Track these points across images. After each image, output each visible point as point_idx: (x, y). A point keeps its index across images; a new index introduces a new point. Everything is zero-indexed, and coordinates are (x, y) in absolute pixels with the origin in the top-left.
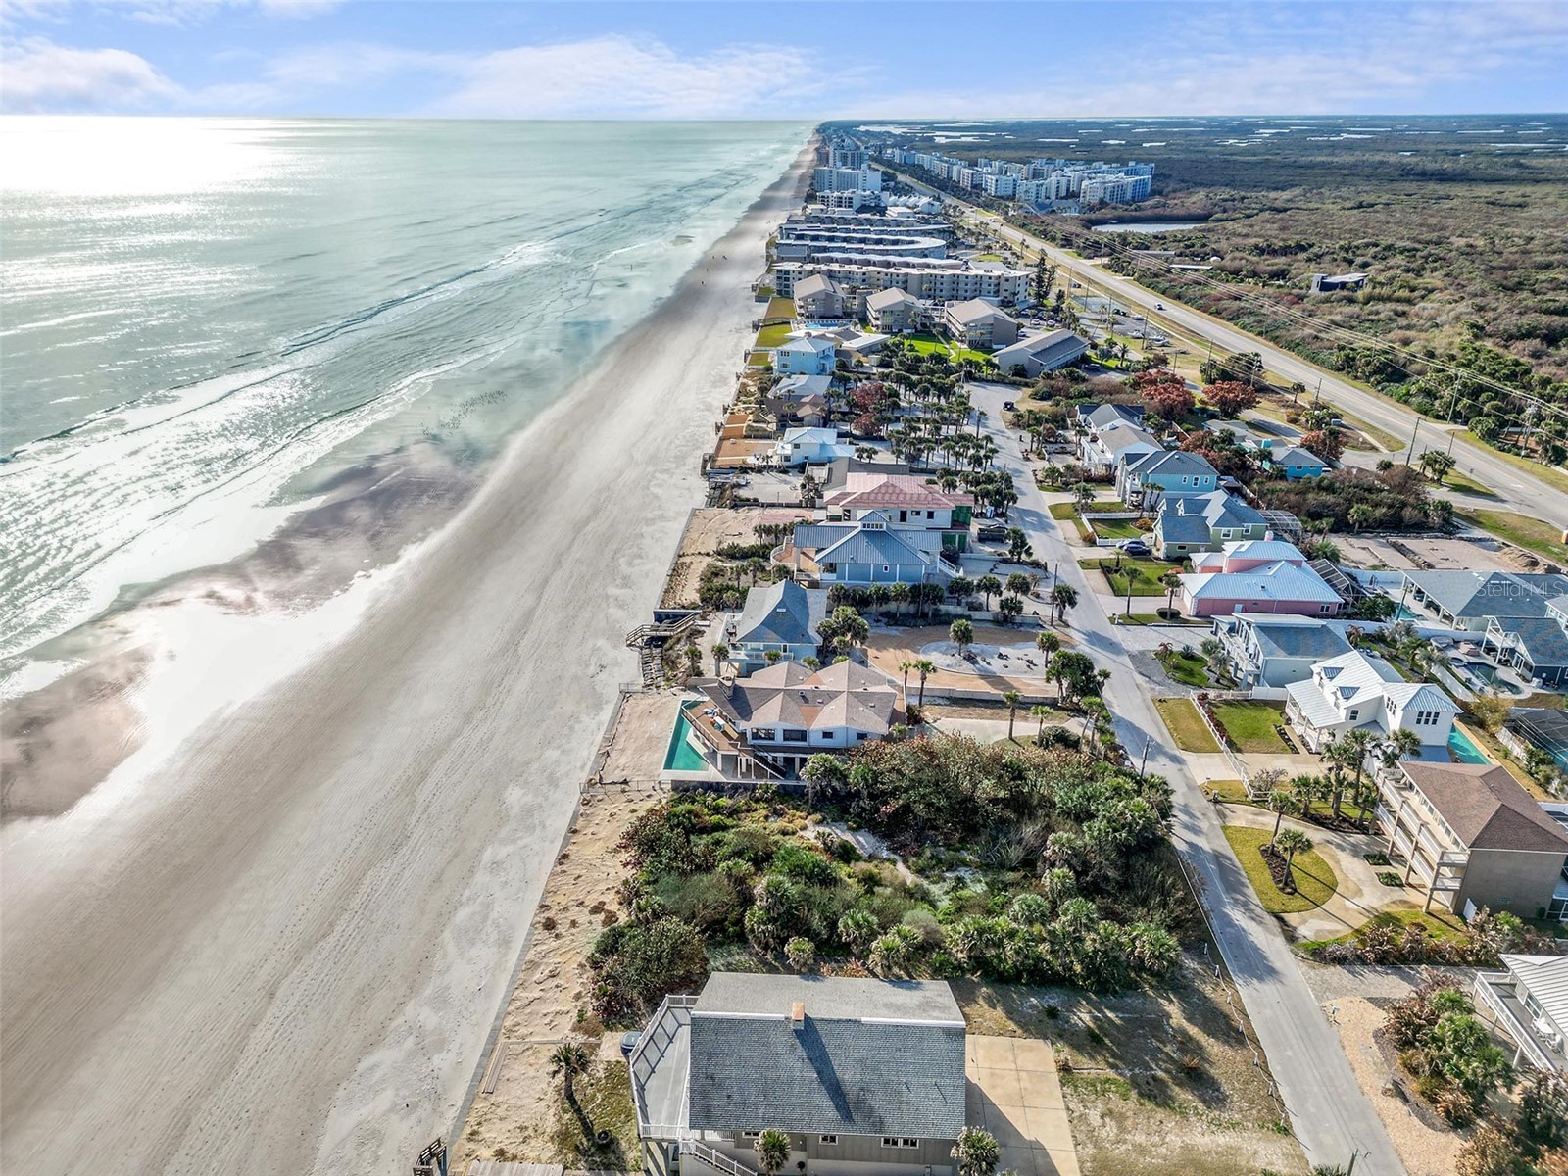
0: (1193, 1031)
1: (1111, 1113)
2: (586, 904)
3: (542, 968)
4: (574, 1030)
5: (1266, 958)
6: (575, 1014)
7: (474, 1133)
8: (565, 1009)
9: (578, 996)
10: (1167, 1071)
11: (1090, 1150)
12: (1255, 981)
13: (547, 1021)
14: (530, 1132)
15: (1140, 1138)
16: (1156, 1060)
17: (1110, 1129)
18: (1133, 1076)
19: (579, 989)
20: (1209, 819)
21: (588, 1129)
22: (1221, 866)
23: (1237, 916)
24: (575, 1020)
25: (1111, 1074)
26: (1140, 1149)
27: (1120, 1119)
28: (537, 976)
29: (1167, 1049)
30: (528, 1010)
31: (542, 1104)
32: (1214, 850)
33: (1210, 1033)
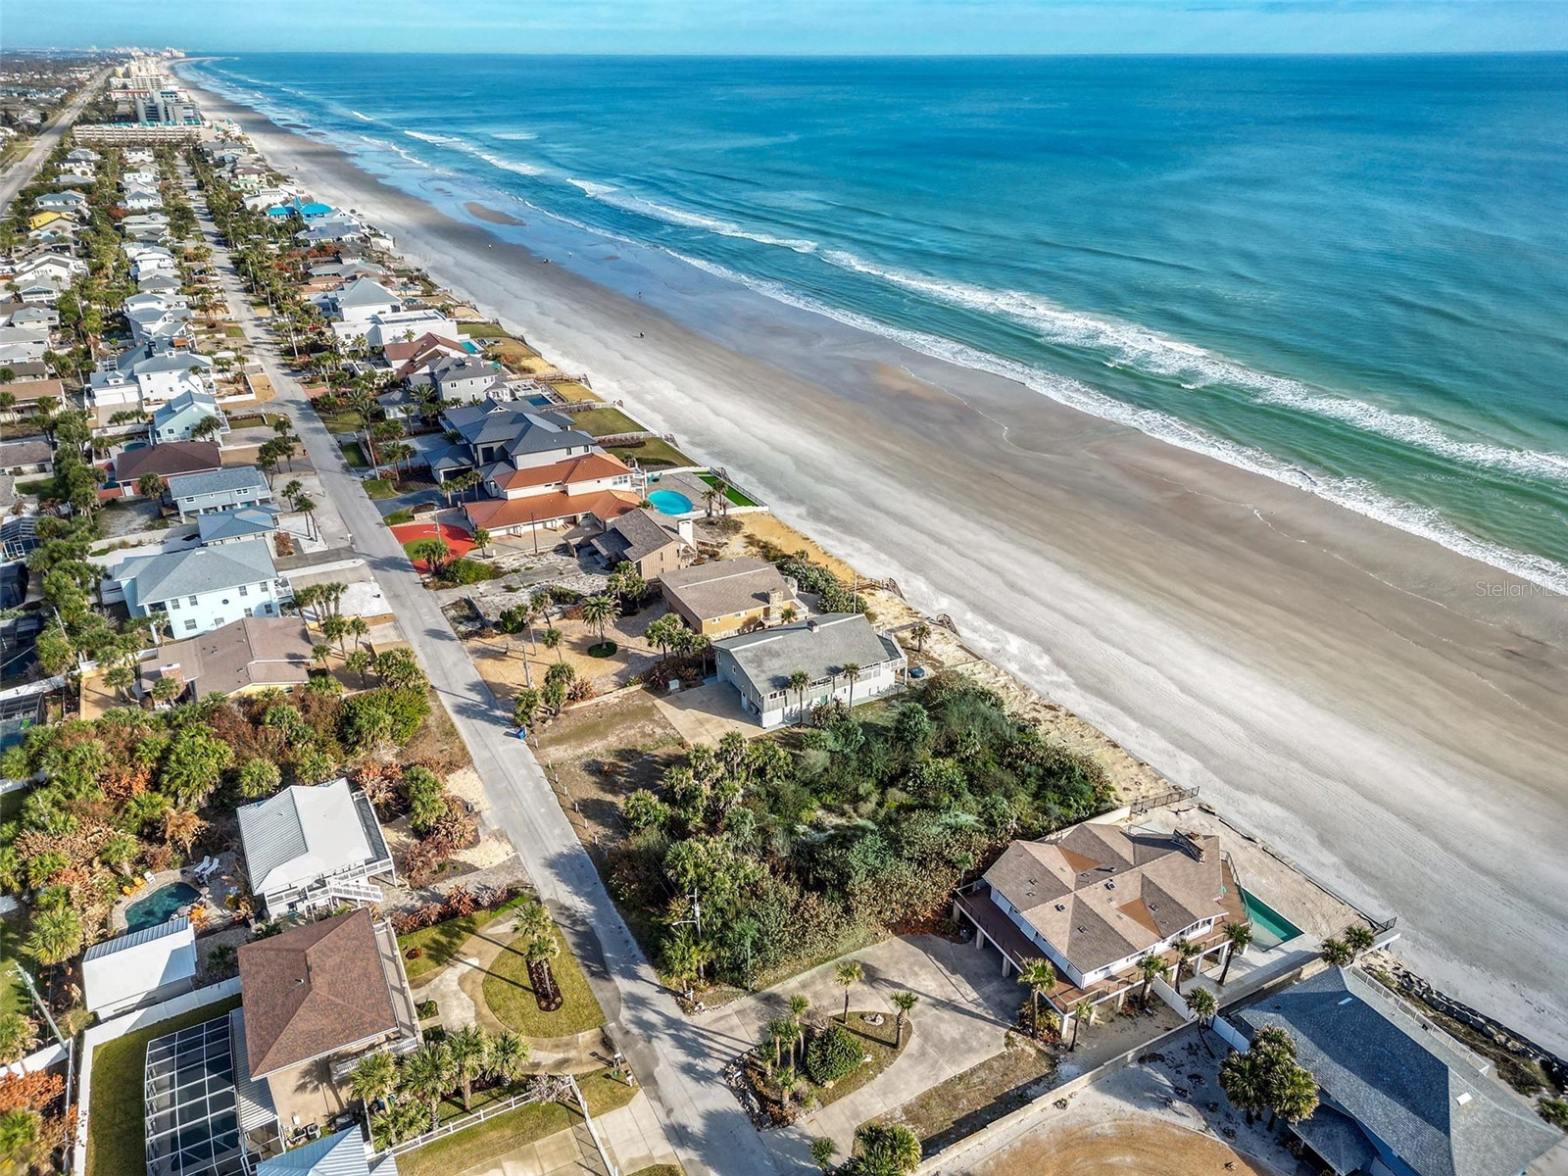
0: (609, 798)
1: (650, 736)
5: (557, 874)
10: (621, 767)
11: (656, 718)
12: (565, 851)
15: (633, 732)
16: (629, 770)
17: (648, 730)
18: (641, 757)
20: (621, 1028)
22: (602, 961)
23: (581, 905)
25: (655, 752)
26: (630, 728)
27: (644, 735)
29: (623, 779)
32: (610, 980)
33: (598, 802)
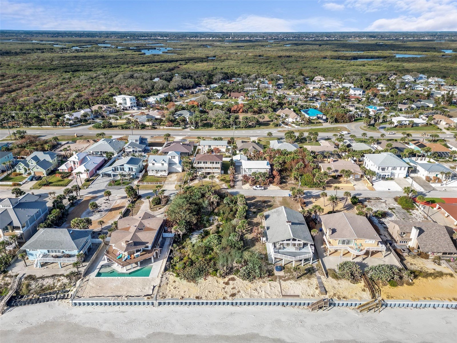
2: (224, 287)
3: (252, 293)
4: (276, 281)
5: (233, 192)
6: (270, 282)
7: (312, 296)
8: (269, 284)
9: (264, 282)
13: (273, 288)
14: (309, 284)
19: (261, 283)
21: (306, 274)
24: (272, 282)
28: (256, 294)
29: (259, 203)
30: (270, 293)
31: (300, 283)
33: (254, 199)
